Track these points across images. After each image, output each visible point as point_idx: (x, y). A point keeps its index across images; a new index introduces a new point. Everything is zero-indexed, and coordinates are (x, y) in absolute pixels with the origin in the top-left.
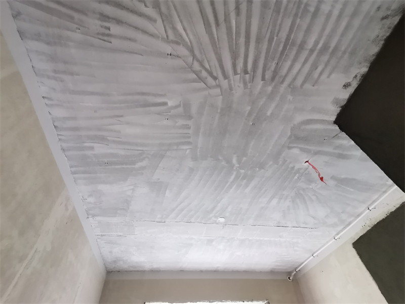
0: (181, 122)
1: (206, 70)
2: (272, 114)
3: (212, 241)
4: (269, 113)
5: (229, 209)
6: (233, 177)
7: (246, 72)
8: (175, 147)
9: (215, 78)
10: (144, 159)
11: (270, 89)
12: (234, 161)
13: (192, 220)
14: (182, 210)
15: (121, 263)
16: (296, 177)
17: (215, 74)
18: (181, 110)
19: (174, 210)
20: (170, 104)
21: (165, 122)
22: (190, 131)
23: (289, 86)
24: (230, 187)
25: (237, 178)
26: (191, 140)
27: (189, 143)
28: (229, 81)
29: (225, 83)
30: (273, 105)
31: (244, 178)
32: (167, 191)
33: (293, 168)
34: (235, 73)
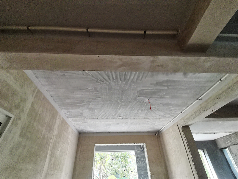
0: (95, 93)
1: (99, 80)
2: (128, 89)
3: (119, 123)
4: (127, 89)
5: (122, 114)
6: (120, 105)
7: (114, 79)
8: (95, 99)
9: (103, 82)
10: (84, 102)
11: (124, 83)
12: (119, 101)
13: (108, 118)
14: (103, 115)
15: (84, 130)
16: (146, 104)
17: (103, 81)
18: (94, 90)
19: (100, 115)
20: (89, 89)
21: (89, 93)
22: (99, 95)
23: (131, 81)
24: (120, 108)
25: (121, 106)
26: (100, 97)
27: (99, 98)
28: (109, 82)
29: (107, 83)
30: (128, 87)
31: (125, 105)
32: (96, 110)
33: (143, 102)
34: (110, 80)
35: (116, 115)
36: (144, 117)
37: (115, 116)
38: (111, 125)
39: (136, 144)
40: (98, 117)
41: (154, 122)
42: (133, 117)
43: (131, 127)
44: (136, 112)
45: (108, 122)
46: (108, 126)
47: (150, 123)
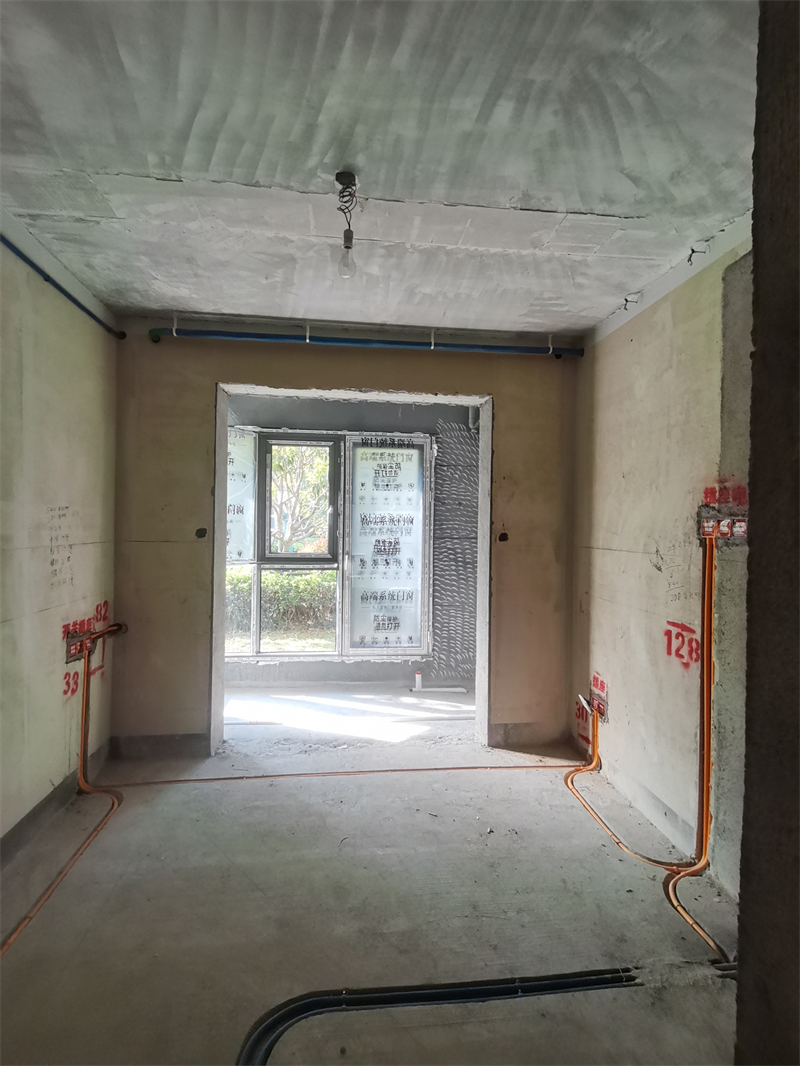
35: (316, 148)
36: (526, 196)
37: (312, 162)
38: (292, 259)
39: (441, 399)
40: (178, 158)
41: (577, 257)
42: (439, 189)
43: (428, 290)
44: (466, 125)
45: (271, 234)
46: (279, 275)
47: (549, 260)
